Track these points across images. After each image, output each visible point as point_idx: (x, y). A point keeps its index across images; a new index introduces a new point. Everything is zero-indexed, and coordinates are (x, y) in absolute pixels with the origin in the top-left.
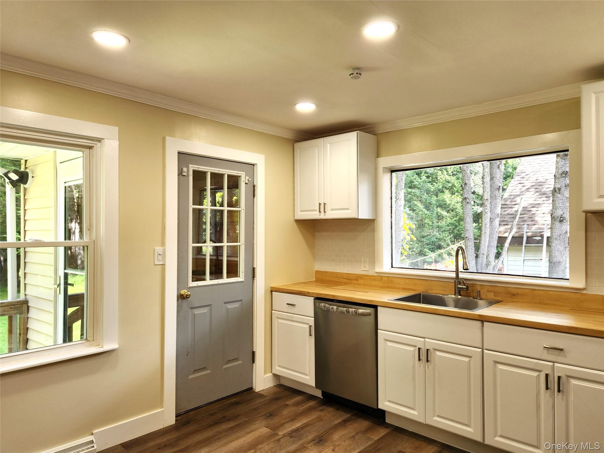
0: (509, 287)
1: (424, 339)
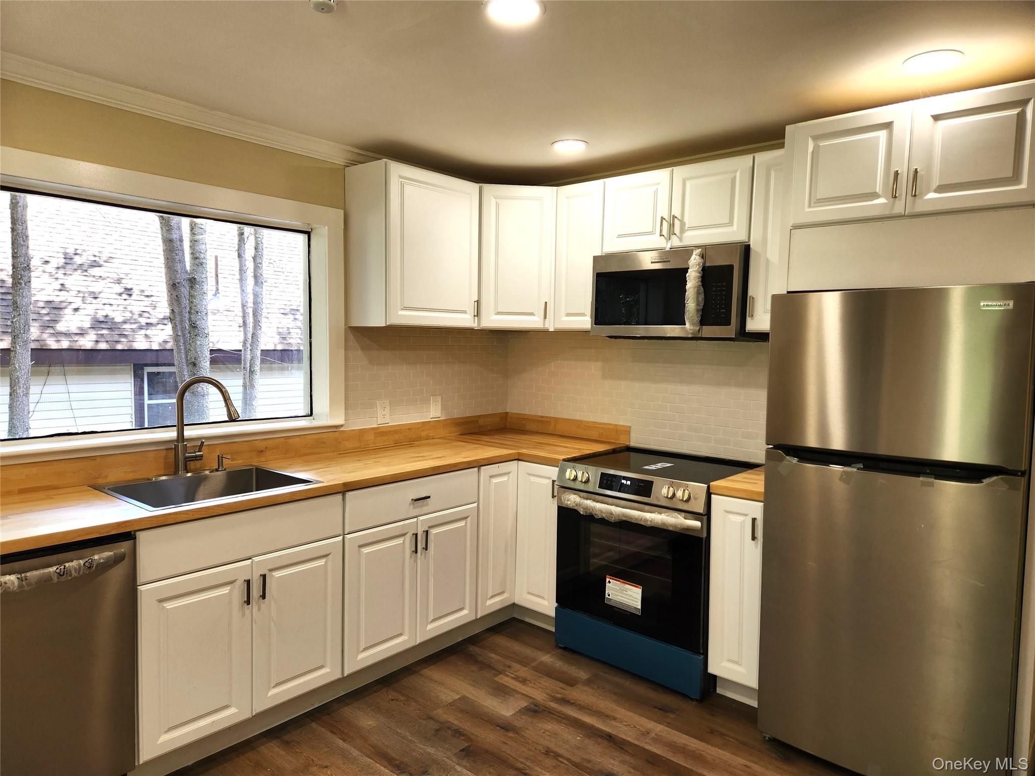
0: (254, 440)
1: (251, 560)
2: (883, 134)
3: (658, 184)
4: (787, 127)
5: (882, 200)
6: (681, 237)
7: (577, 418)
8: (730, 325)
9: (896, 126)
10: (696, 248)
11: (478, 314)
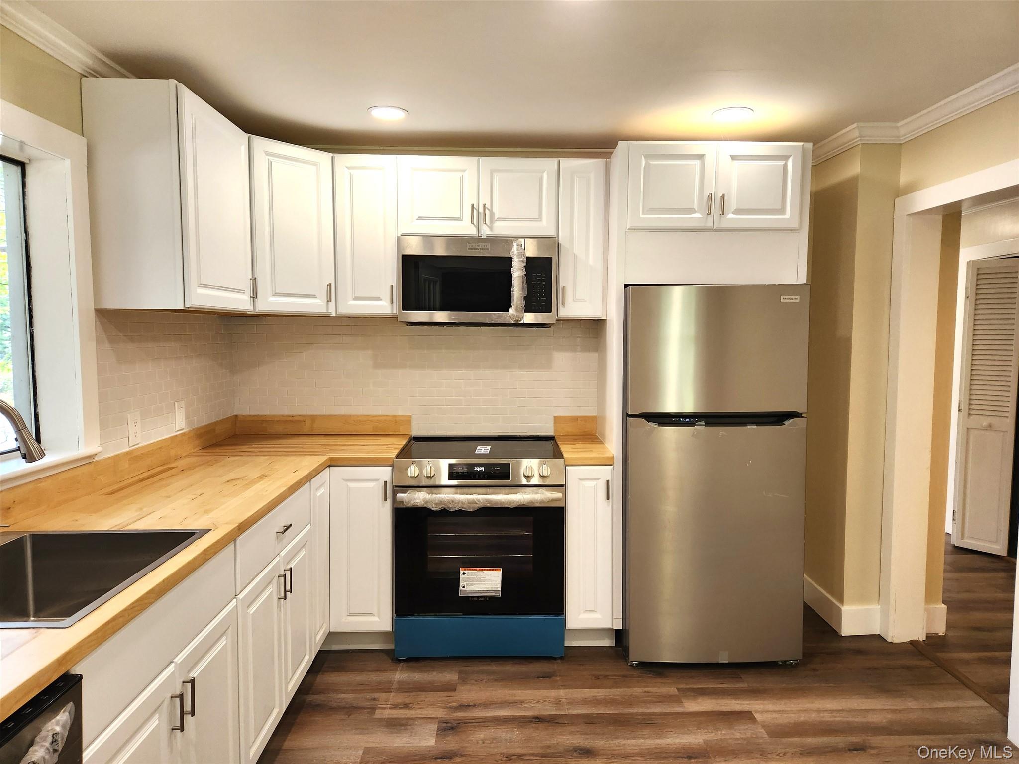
1: (173, 665)
2: (697, 163)
3: (464, 171)
4: (619, 142)
5: (697, 215)
6: (492, 226)
7: (343, 413)
8: (551, 312)
9: (708, 160)
10: (515, 239)
11: (254, 296)
